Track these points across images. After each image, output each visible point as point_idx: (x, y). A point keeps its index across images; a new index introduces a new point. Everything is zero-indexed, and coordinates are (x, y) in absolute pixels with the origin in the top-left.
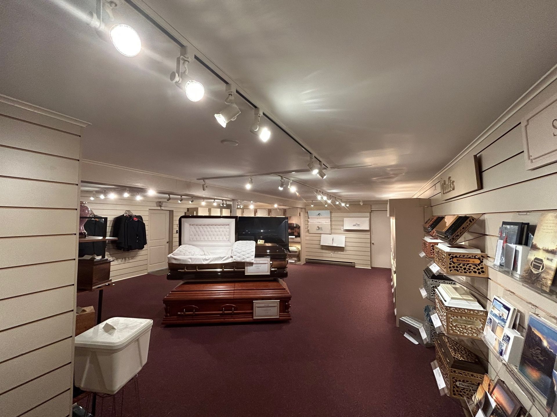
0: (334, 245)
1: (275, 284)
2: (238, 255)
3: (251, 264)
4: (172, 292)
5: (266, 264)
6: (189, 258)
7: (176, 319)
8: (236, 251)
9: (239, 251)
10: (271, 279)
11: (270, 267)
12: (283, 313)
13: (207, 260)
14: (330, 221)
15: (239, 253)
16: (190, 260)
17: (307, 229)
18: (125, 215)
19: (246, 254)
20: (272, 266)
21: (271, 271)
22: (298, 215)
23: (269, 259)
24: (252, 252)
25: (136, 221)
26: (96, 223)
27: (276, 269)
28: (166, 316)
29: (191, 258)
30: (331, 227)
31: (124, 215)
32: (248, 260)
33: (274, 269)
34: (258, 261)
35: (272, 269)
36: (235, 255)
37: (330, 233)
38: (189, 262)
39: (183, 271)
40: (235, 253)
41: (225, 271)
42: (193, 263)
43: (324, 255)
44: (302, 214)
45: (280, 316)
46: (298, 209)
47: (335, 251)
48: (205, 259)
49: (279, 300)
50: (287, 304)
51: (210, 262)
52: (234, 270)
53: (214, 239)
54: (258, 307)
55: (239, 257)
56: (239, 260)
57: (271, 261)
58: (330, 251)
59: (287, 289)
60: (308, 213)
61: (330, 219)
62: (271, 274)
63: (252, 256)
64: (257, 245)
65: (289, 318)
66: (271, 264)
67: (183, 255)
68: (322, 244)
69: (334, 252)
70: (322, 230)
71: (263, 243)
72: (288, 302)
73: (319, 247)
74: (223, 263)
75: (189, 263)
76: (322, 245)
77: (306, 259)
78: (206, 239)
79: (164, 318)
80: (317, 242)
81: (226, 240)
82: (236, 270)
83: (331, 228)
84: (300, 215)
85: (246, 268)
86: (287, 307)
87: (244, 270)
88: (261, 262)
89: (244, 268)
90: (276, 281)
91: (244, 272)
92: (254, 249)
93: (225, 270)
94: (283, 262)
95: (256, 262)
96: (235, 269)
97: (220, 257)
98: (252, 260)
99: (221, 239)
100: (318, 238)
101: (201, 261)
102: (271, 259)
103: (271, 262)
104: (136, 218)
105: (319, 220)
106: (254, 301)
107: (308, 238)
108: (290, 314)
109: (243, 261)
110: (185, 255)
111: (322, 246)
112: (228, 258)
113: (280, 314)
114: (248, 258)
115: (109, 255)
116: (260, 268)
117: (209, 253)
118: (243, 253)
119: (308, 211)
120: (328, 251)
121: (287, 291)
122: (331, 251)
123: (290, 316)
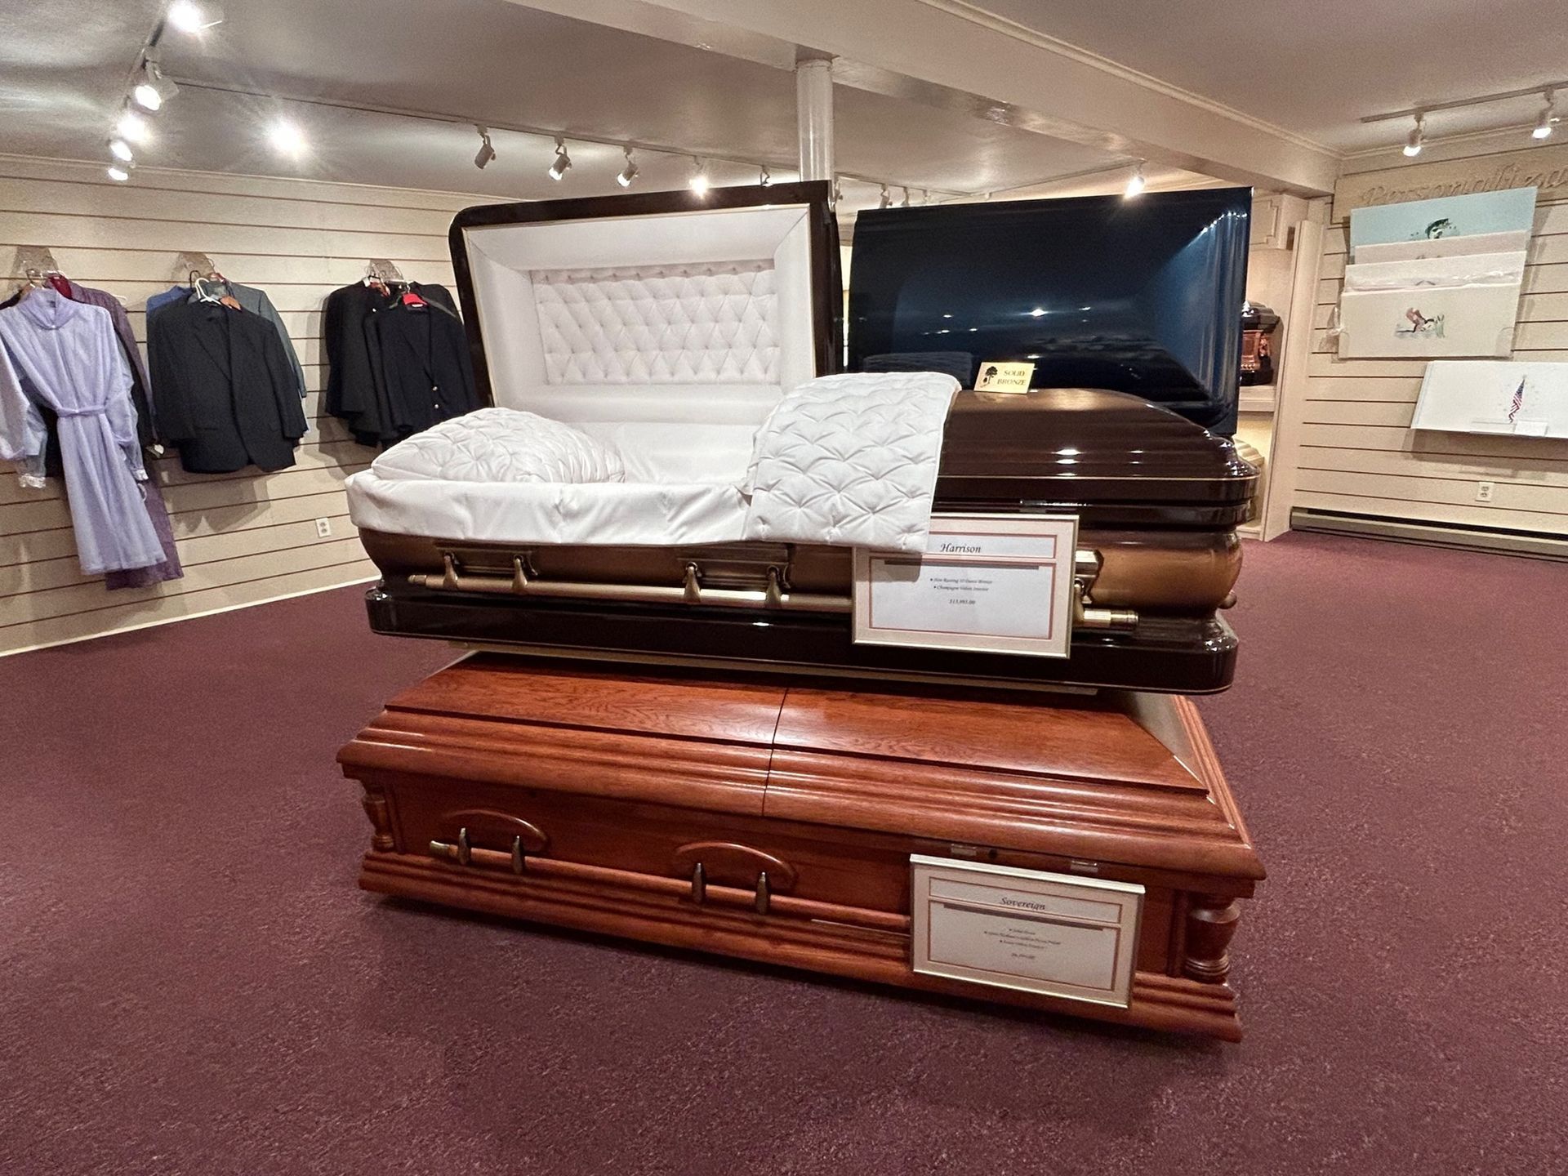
0: (1517, 432)
1: (1107, 730)
2: (795, 481)
3: (904, 563)
4: (390, 708)
5: (1034, 566)
6: (458, 500)
7: (426, 873)
8: (777, 454)
9: (806, 452)
10: (1072, 690)
11: (1076, 597)
12: (1162, 979)
13: (571, 516)
14: (1522, 268)
15: (804, 471)
16: (462, 512)
17: (1323, 334)
18: (367, 283)
19: (859, 480)
20: (1087, 586)
21: (1081, 634)
22: (1281, 243)
23: (1065, 527)
24: (915, 460)
25: (417, 312)
26: (227, 320)
27: (1132, 617)
28: (378, 846)
29: (467, 500)
30: (1521, 306)
31: (361, 283)
32: (870, 531)
33: (1105, 616)
34: (961, 541)
35: (1090, 615)
36: (769, 488)
37: (1508, 353)
38: (460, 523)
39: (436, 581)
40: (772, 469)
41: (706, 599)
42: (487, 534)
43: (1424, 490)
44: (1306, 234)
45: (1133, 997)
46: (1286, 197)
47: (1517, 469)
48: (557, 507)
49: (1141, 889)
50: (1206, 915)
51: (595, 530)
52: (772, 599)
53: (686, 373)
54: (948, 906)
55: (799, 504)
56: (798, 525)
57: (1082, 542)
58: (1479, 464)
59: (1223, 797)
60: (1346, 224)
61: (1523, 254)
62: (1074, 651)
63: (912, 495)
64: (968, 406)
65: (1222, 1022)
66: (1080, 568)
67: (431, 476)
68: (1420, 423)
69: (1509, 472)
70: (1440, 334)
71: (1024, 389)
72: (1220, 906)
73: (1400, 439)
74: (681, 542)
75: (461, 536)
76: (1418, 431)
77: (1294, 509)
78: (641, 372)
79: (368, 857)
80: (1394, 414)
81: (760, 376)
82: (785, 598)
83: (1519, 314)
84: (1290, 244)
85: (860, 588)
86: (1210, 942)
87: (843, 602)
88: (991, 549)
89: (847, 592)
90: (1116, 705)
91: (846, 619)
92: (932, 441)
93: (705, 593)
94: (1206, 560)
95: (945, 547)
96: (776, 590)
97: (663, 496)
98: (910, 529)
99: (730, 372)
100: (1404, 390)
101: (536, 527)
102: (1083, 526)
103: (1086, 557)
104: (414, 297)
105: (1431, 269)
106: (914, 858)
107: (1322, 389)
108: (1228, 997)
109: (832, 534)
110: (445, 478)
111: (1421, 433)
112: (719, 508)
113: (1134, 983)
114: (873, 510)
115: (339, 468)
116: (975, 595)
117: (650, 464)
118: (834, 469)
119: (1355, 214)
120: (1457, 467)
121: (1222, 819)
122: (1482, 470)
123: (1230, 1013)
